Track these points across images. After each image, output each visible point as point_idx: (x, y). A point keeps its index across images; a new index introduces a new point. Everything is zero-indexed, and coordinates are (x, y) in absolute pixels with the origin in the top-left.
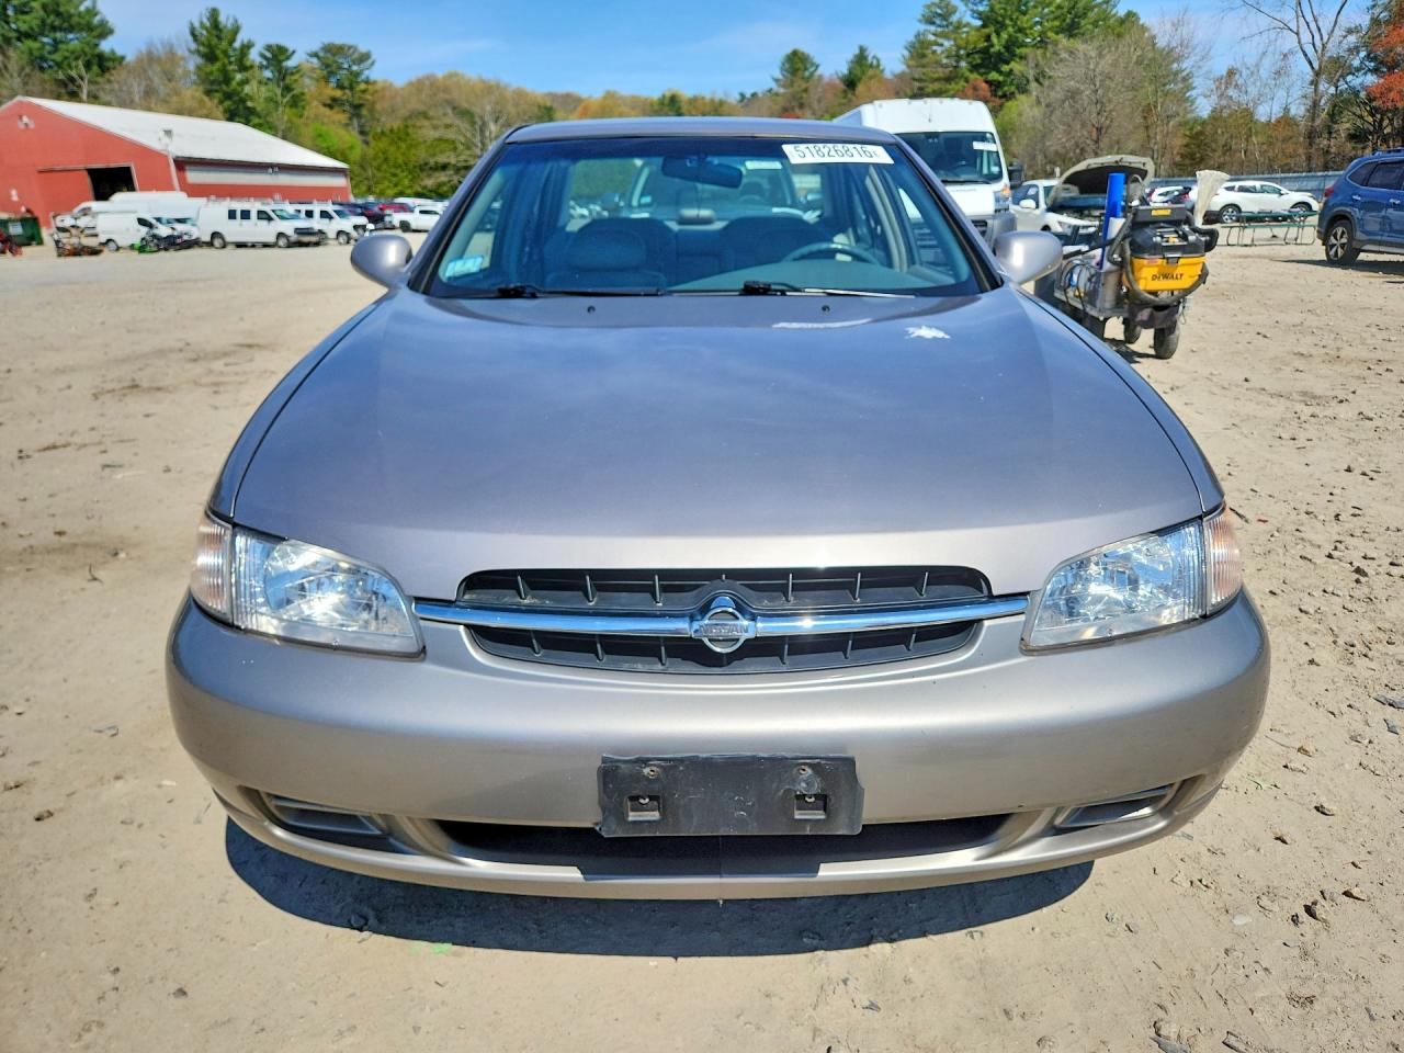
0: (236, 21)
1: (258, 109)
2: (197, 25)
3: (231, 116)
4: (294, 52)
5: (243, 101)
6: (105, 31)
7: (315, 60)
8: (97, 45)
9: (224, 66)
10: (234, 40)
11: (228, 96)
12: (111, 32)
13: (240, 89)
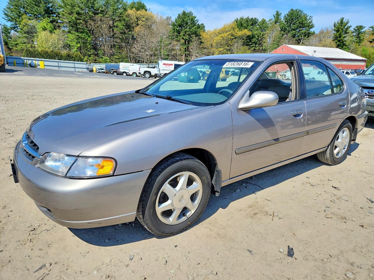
0: (348, 20)
1: (347, 44)
2: (336, 23)
3: (338, 46)
4: (365, 27)
5: (343, 42)
6: (312, 26)
7: (371, 29)
8: (309, 30)
9: (341, 32)
10: (345, 26)
11: (339, 41)
12: (314, 27)
13: (343, 39)
